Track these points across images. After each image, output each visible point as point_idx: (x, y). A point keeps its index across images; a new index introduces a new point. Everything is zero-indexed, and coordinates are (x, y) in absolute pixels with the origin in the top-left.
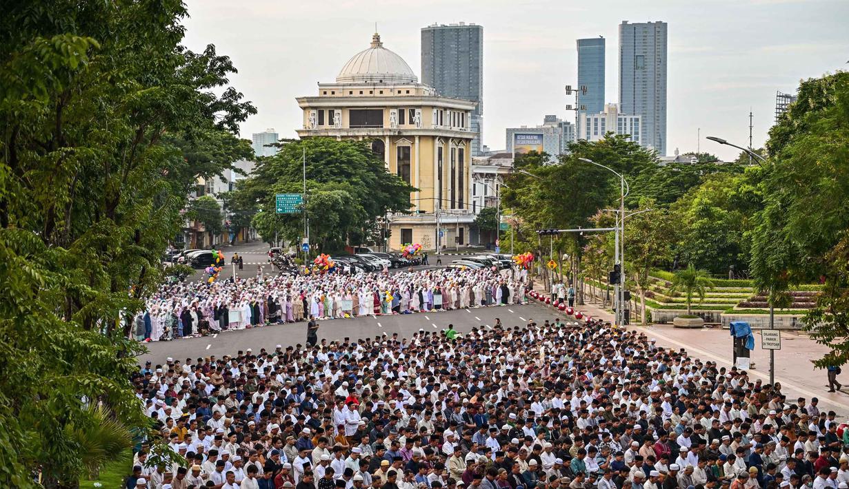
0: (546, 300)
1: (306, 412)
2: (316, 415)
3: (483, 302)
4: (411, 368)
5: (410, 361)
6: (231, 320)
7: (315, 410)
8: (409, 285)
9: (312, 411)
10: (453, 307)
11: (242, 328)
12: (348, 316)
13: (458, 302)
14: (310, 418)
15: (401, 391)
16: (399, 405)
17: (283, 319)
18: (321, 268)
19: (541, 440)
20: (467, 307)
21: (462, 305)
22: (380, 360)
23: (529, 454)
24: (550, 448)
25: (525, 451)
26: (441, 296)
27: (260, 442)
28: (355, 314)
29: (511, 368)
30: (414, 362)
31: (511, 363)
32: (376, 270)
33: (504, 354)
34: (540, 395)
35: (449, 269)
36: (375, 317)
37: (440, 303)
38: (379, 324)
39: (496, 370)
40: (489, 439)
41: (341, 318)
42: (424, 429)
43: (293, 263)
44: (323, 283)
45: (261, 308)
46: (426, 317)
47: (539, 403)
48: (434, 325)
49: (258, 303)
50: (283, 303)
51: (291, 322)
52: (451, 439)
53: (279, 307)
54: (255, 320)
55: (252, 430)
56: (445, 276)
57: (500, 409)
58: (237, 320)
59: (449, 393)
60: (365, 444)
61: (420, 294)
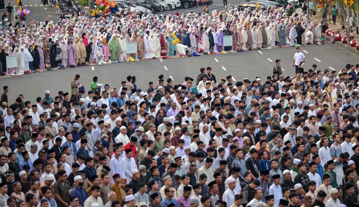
0: (342, 40)
1: (81, 161)
2: (91, 163)
3: (277, 43)
4: (193, 113)
5: (193, 106)
6: (8, 66)
7: (91, 159)
8: (199, 25)
9: (87, 160)
10: (244, 48)
11: (20, 74)
12: (132, 59)
13: (249, 44)
14: (85, 166)
15: (183, 137)
16: (179, 152)
17: (65, 64)
18: (103, 9)
19: (327, 185)
20: (259, 49)
21: (254, 46)
22: (163, 105)
23: (313, 201)
24: (336, 194)
25: (309, 198)
26: (231, 37)
27: (30, 192)
28: (140, 58)
29: (301, 111)
30: (198, 107)
31: (300, 106)
32: (164, 10)
33: (294, 96)
34: (329, 140)
35: (241, 8)
36: (161, 60)
37: (230, 44)
38: (165, 67)
39: (285, 114)
40: (273, 186)
41: (125, 62)
42: (203, 177)
43: (76, 5)
44: (107, 25)
45: (41, 52)
46: (216, 59)
47: (328, 147)
48: (223, 67)
49: (36, 46)
50: (63, 46)
51: (72, 66)
52: (232, 187)
53: (60, 51)
54: (35, 65)
55: (24, 180)
56: (236, 16)
57: (286, 155)
58: (15, 65)
59: (234, 139)
60: (142, 193)
61: (210, 35)
